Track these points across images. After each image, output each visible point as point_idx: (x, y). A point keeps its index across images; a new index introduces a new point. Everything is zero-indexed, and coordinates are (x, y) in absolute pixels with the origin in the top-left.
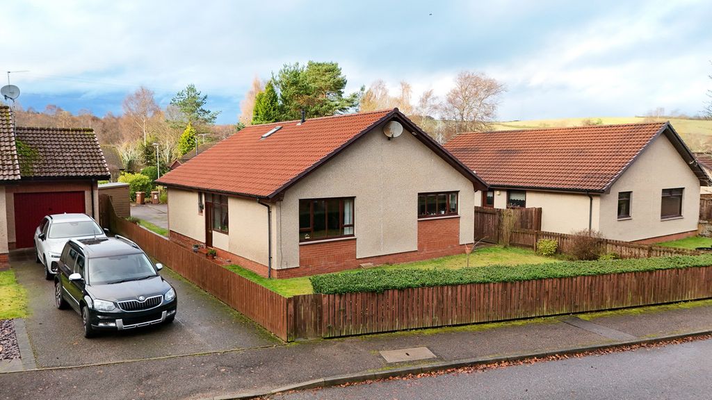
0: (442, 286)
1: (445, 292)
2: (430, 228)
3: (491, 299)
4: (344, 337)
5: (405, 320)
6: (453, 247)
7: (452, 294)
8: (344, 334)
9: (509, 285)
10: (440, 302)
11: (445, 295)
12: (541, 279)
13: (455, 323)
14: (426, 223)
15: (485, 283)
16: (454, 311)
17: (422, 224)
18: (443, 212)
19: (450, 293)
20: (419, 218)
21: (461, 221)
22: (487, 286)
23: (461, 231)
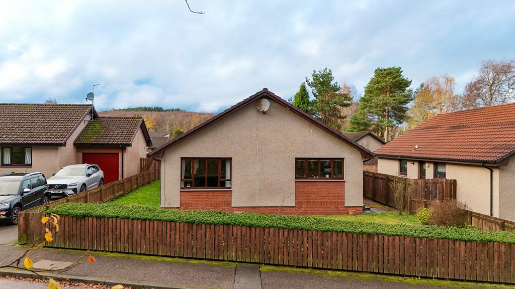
0: (133, 219)
1: (135, 224)
2: (310, 188)
3: (177, 237)
4: (55, 248)
5: (102, 243)
6: (338, 208)
7: (141, 227)
8: (56, 246)
9: (195, 226)
10: (131, 233)
11: (135, 227)
12: (228, 224)
13: (143, 252)
14: (305, 184)
15: (171, 221)
16: (143, 241)
17: (301, 184)
18: (327, 176)
19: (139, 226)
20: (296, 178)
21: (346, 185)
22: (173, 224)
23: (346, 194)
